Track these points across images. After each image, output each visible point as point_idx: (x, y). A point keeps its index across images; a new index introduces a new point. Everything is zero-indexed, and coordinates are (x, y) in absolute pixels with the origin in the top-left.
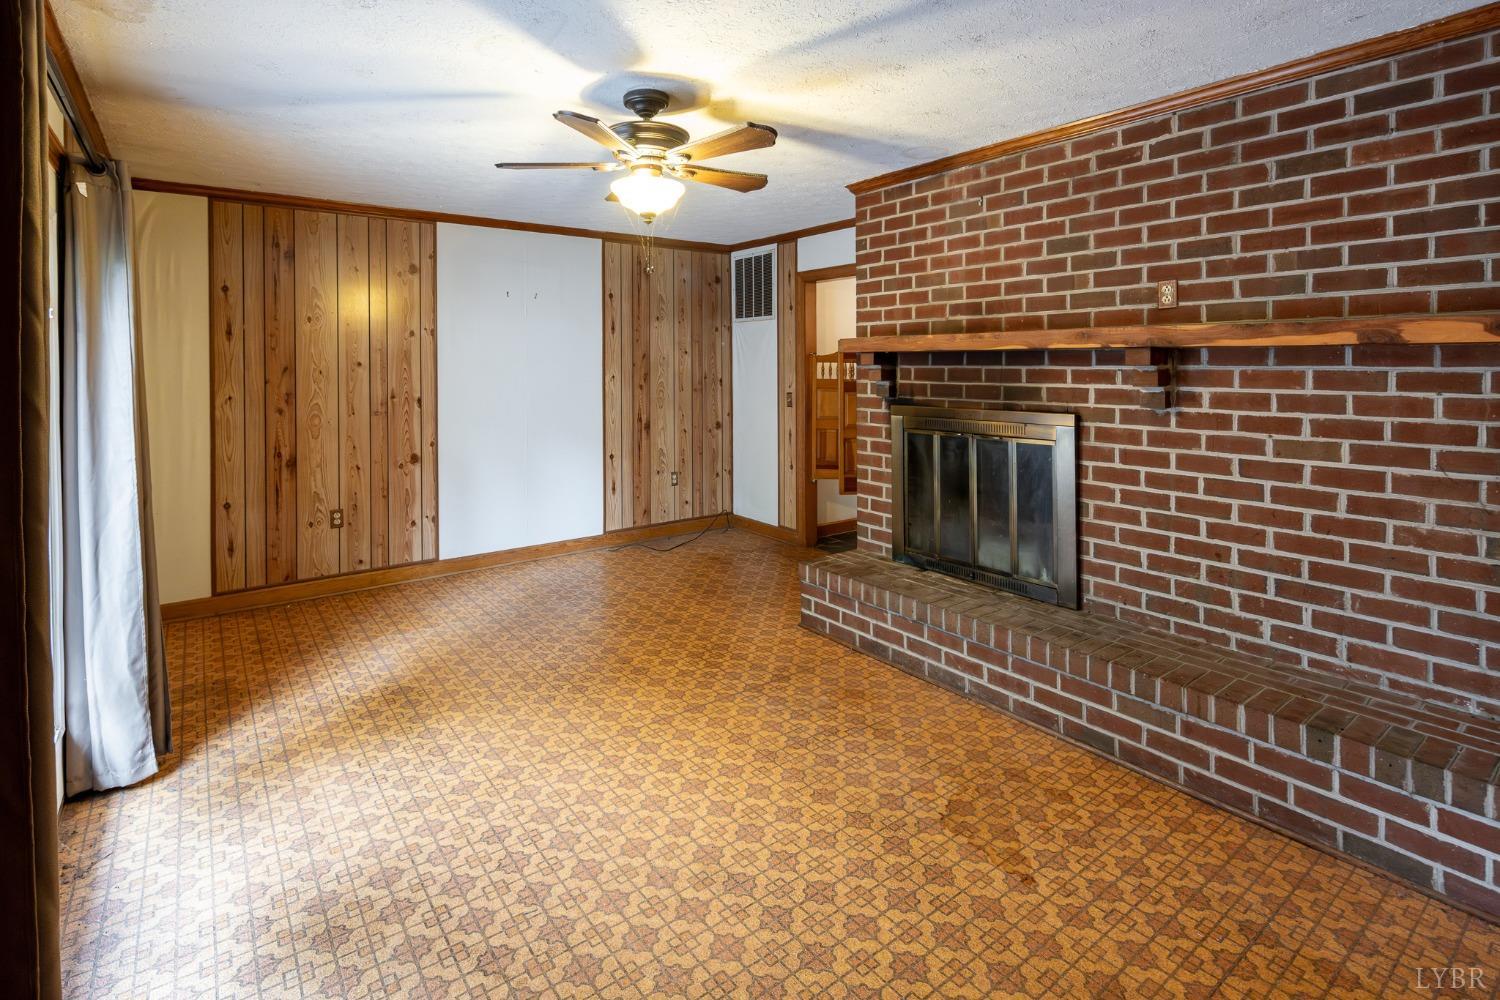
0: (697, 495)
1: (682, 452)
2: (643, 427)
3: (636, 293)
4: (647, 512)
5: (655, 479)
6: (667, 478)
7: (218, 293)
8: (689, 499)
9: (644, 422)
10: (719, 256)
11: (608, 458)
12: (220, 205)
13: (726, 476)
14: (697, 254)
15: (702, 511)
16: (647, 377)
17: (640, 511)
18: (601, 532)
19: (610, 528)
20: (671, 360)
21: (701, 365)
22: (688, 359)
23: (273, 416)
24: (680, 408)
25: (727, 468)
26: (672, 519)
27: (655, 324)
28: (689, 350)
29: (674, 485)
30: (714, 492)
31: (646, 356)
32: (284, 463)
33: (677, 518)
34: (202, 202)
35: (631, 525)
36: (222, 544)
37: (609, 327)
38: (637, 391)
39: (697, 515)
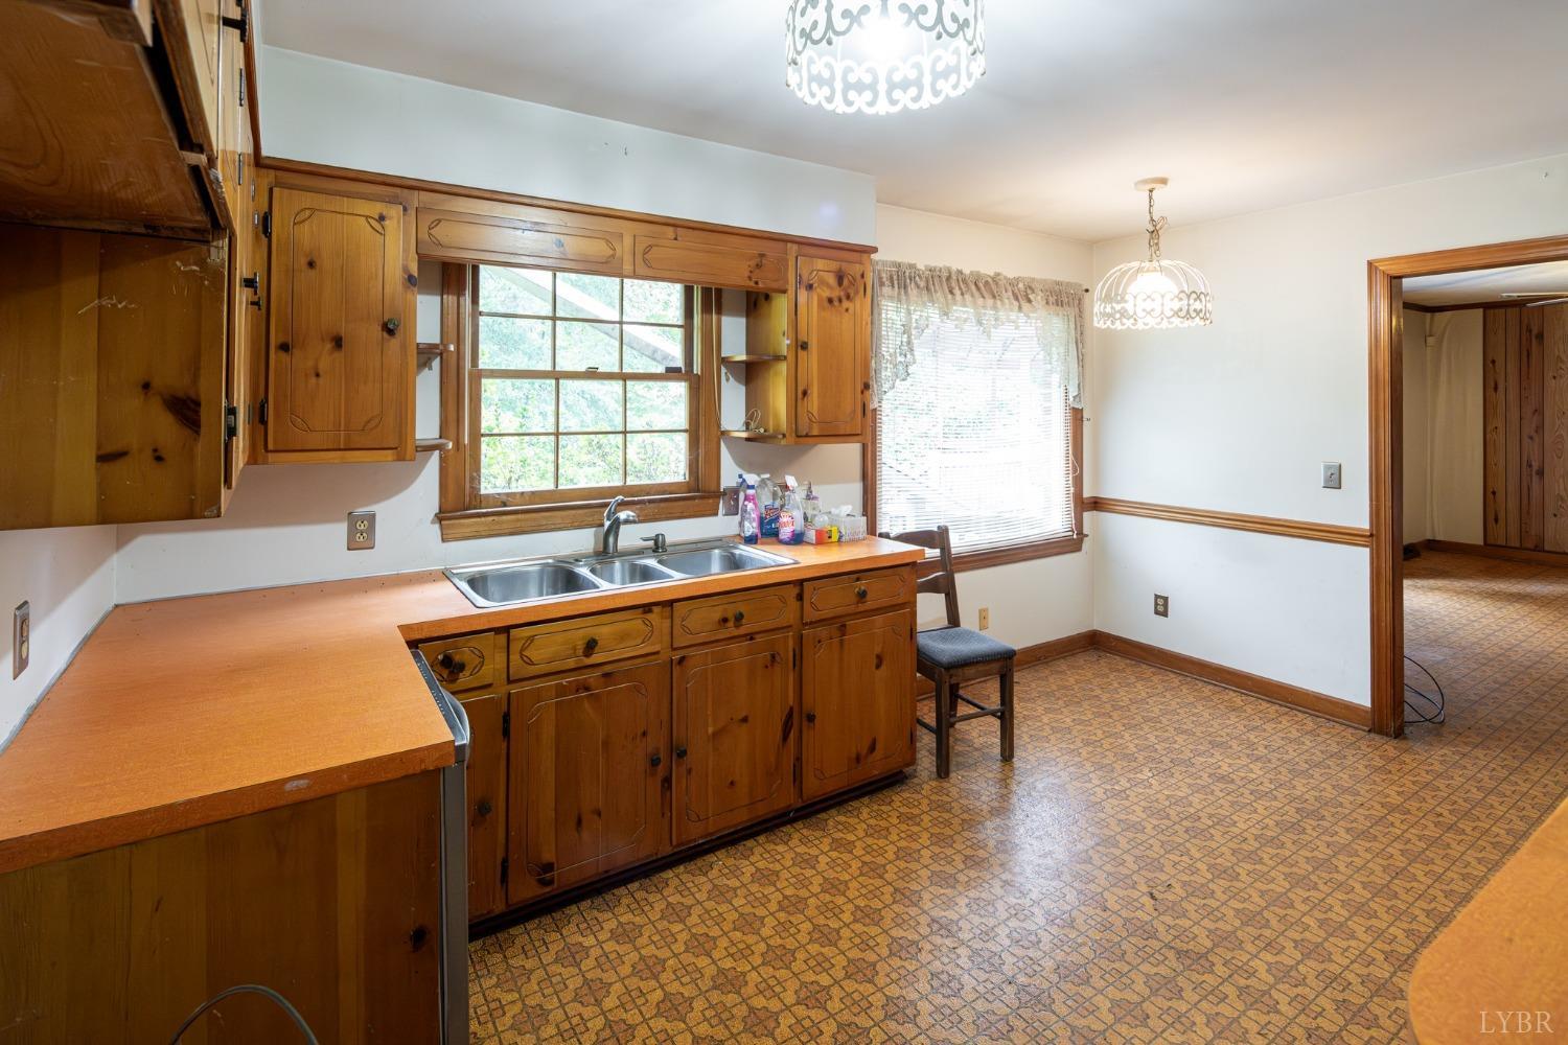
7: (1489, 364)
12: (1491, 312)
23: (1526, 440)
32: (1534, 474)
34: (1480, 312)
36: (1491, 517)
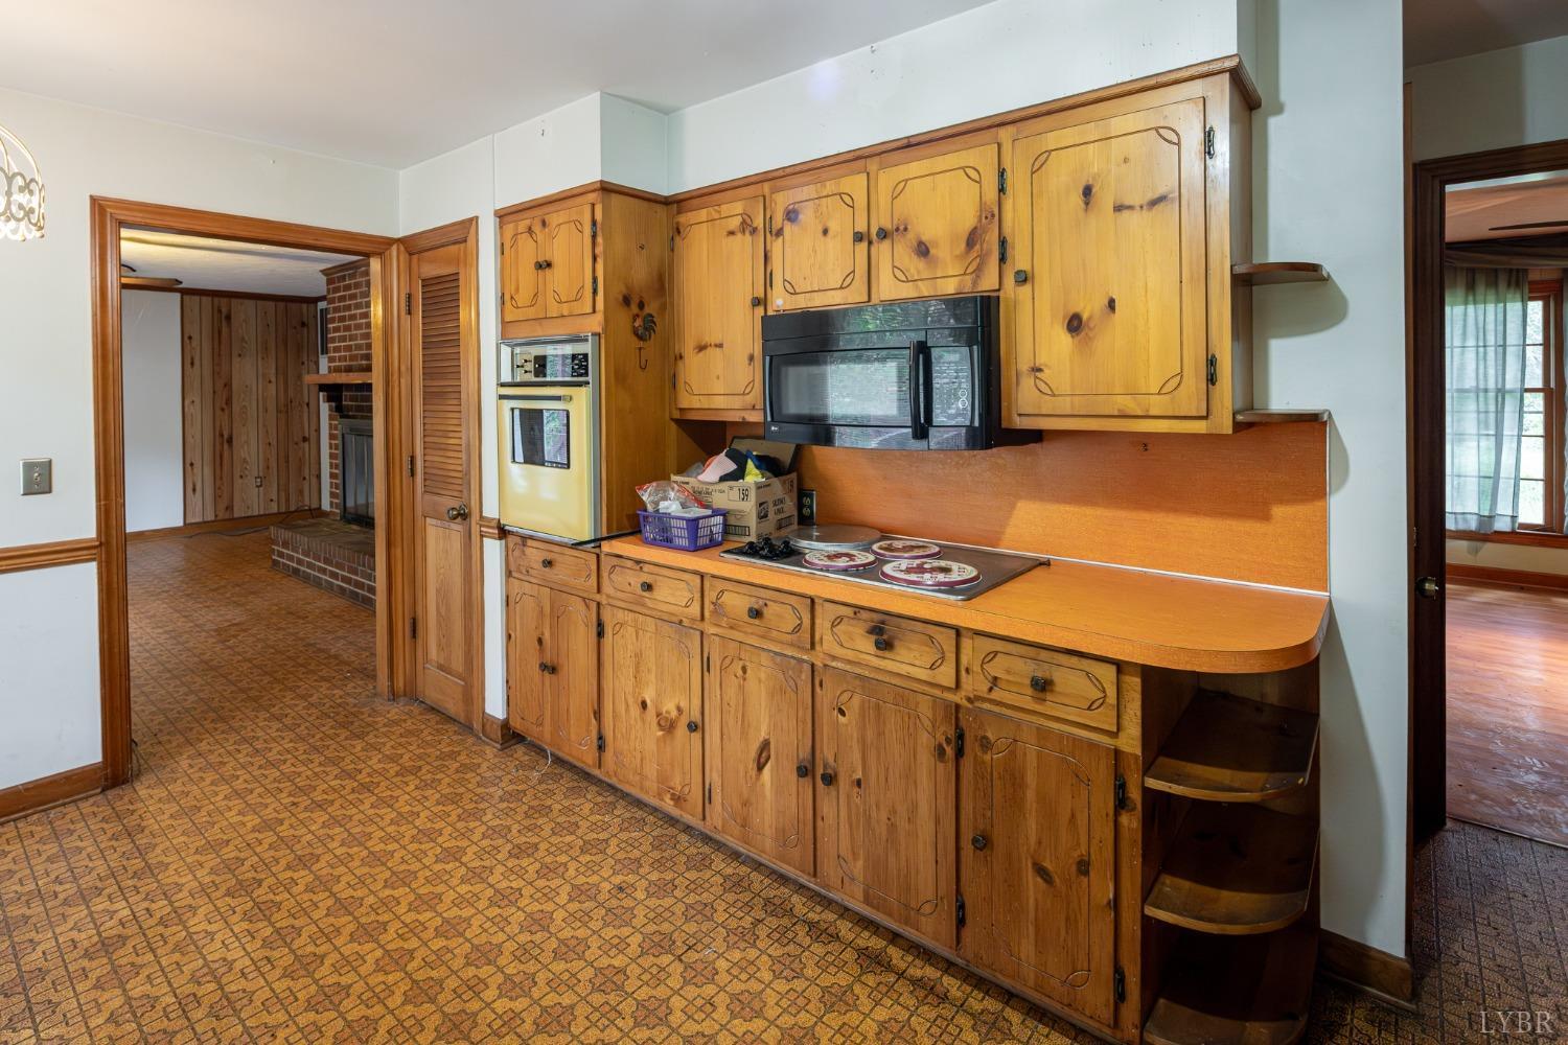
0: (283, 494)
1: (267, 460)
2: (225, 441)
3: (216, 335)
4: (230, 508)
5: (238, 482)
6: (251, 482)
8: (275, 498)
9: (226, 436)
10: (304, 306)
11: (188, 465)
13: (314, 480)
14: (281, 305)
15: (288, 505)
16: (229, 401)
17: (222, 506)
18: (181, 524)
19: (190, 520)
20: (254, 388)
21: (286, 391)
22: (272, 388)
24: (264, 426)
25: (314, 472)
26: (256, 513)
27: (236, 360)
28: (273, 379)
29: (257, 486)
30: (301, 492)
31: (228, 385)
33: (262, 513)
35: (213, 518)
37: (187, 362)
38: (218, 412)
39: (283, 510)
